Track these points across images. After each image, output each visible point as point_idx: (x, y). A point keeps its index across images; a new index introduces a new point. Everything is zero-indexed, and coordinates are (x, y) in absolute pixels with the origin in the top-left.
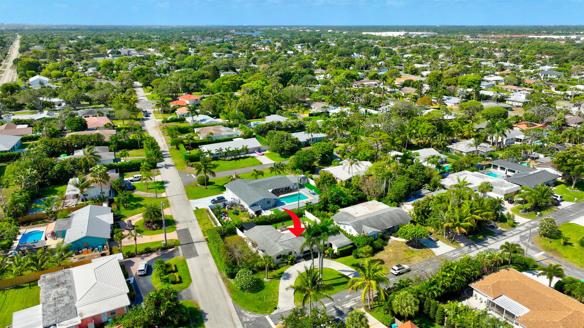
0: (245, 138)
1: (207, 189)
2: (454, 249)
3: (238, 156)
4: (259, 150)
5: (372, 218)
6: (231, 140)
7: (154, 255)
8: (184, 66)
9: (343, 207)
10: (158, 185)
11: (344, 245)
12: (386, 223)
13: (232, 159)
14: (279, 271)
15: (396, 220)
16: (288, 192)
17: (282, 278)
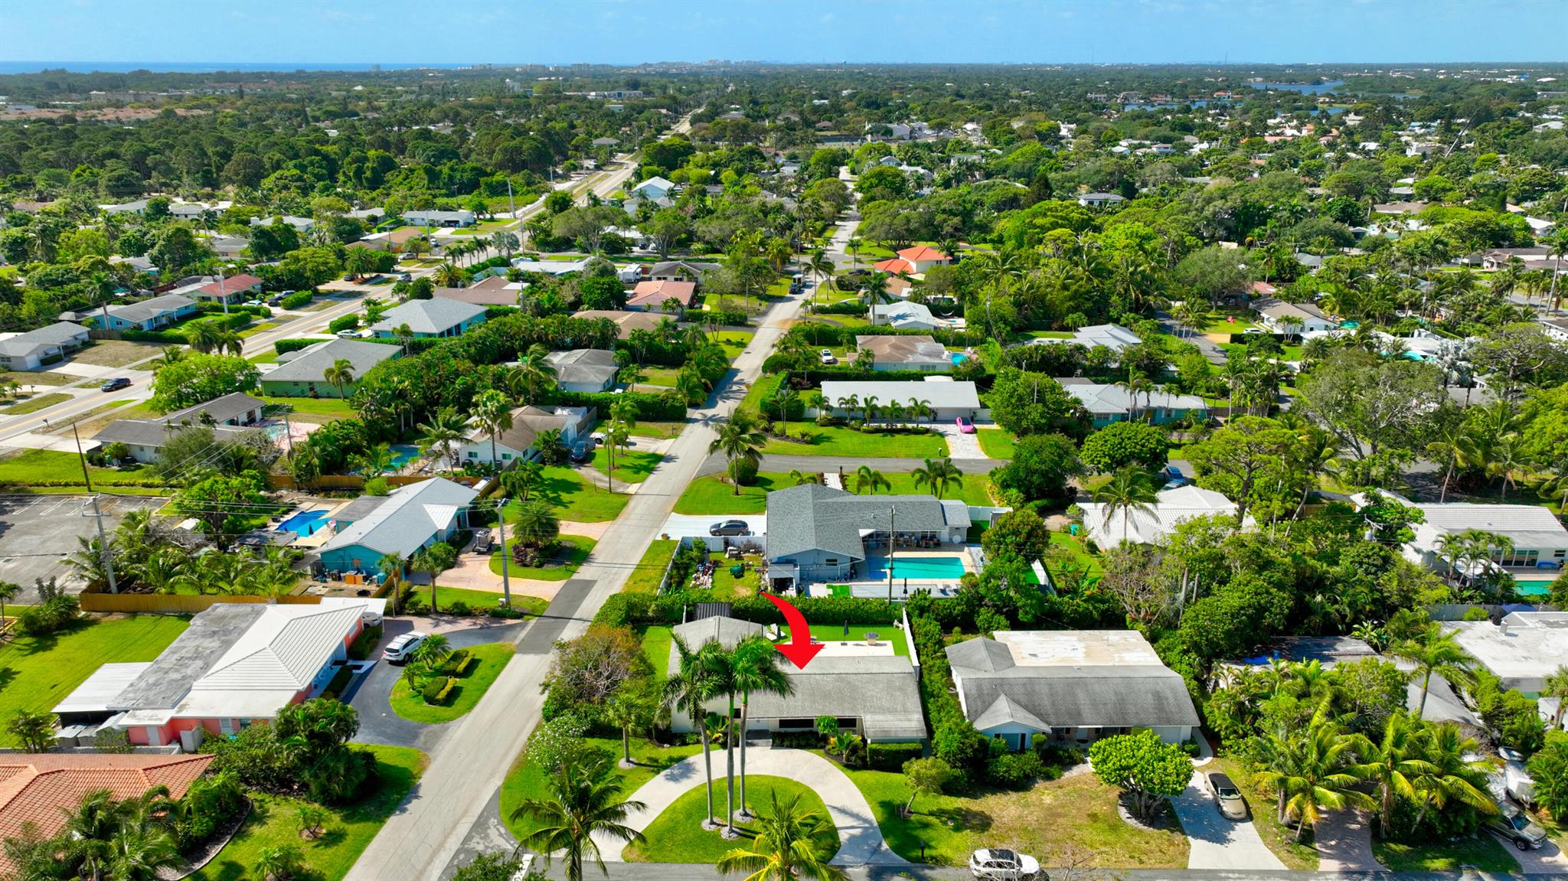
0: (957, 380)
1: (737, 493)
2: (1282, 866)
3: (899, 426)
4: (969, 419)
5: (1051, 684)
6: (919, 377)
7: (464, 624)
8: (1004, 171)
9: (1016, 625)
10: (643, 462)
11: (893, 735)
12: (1087, 711)
13: (877, 431)
14: (677, 751)
15: (1132, 709)
16: (927, 548)
17: (663, 773)
